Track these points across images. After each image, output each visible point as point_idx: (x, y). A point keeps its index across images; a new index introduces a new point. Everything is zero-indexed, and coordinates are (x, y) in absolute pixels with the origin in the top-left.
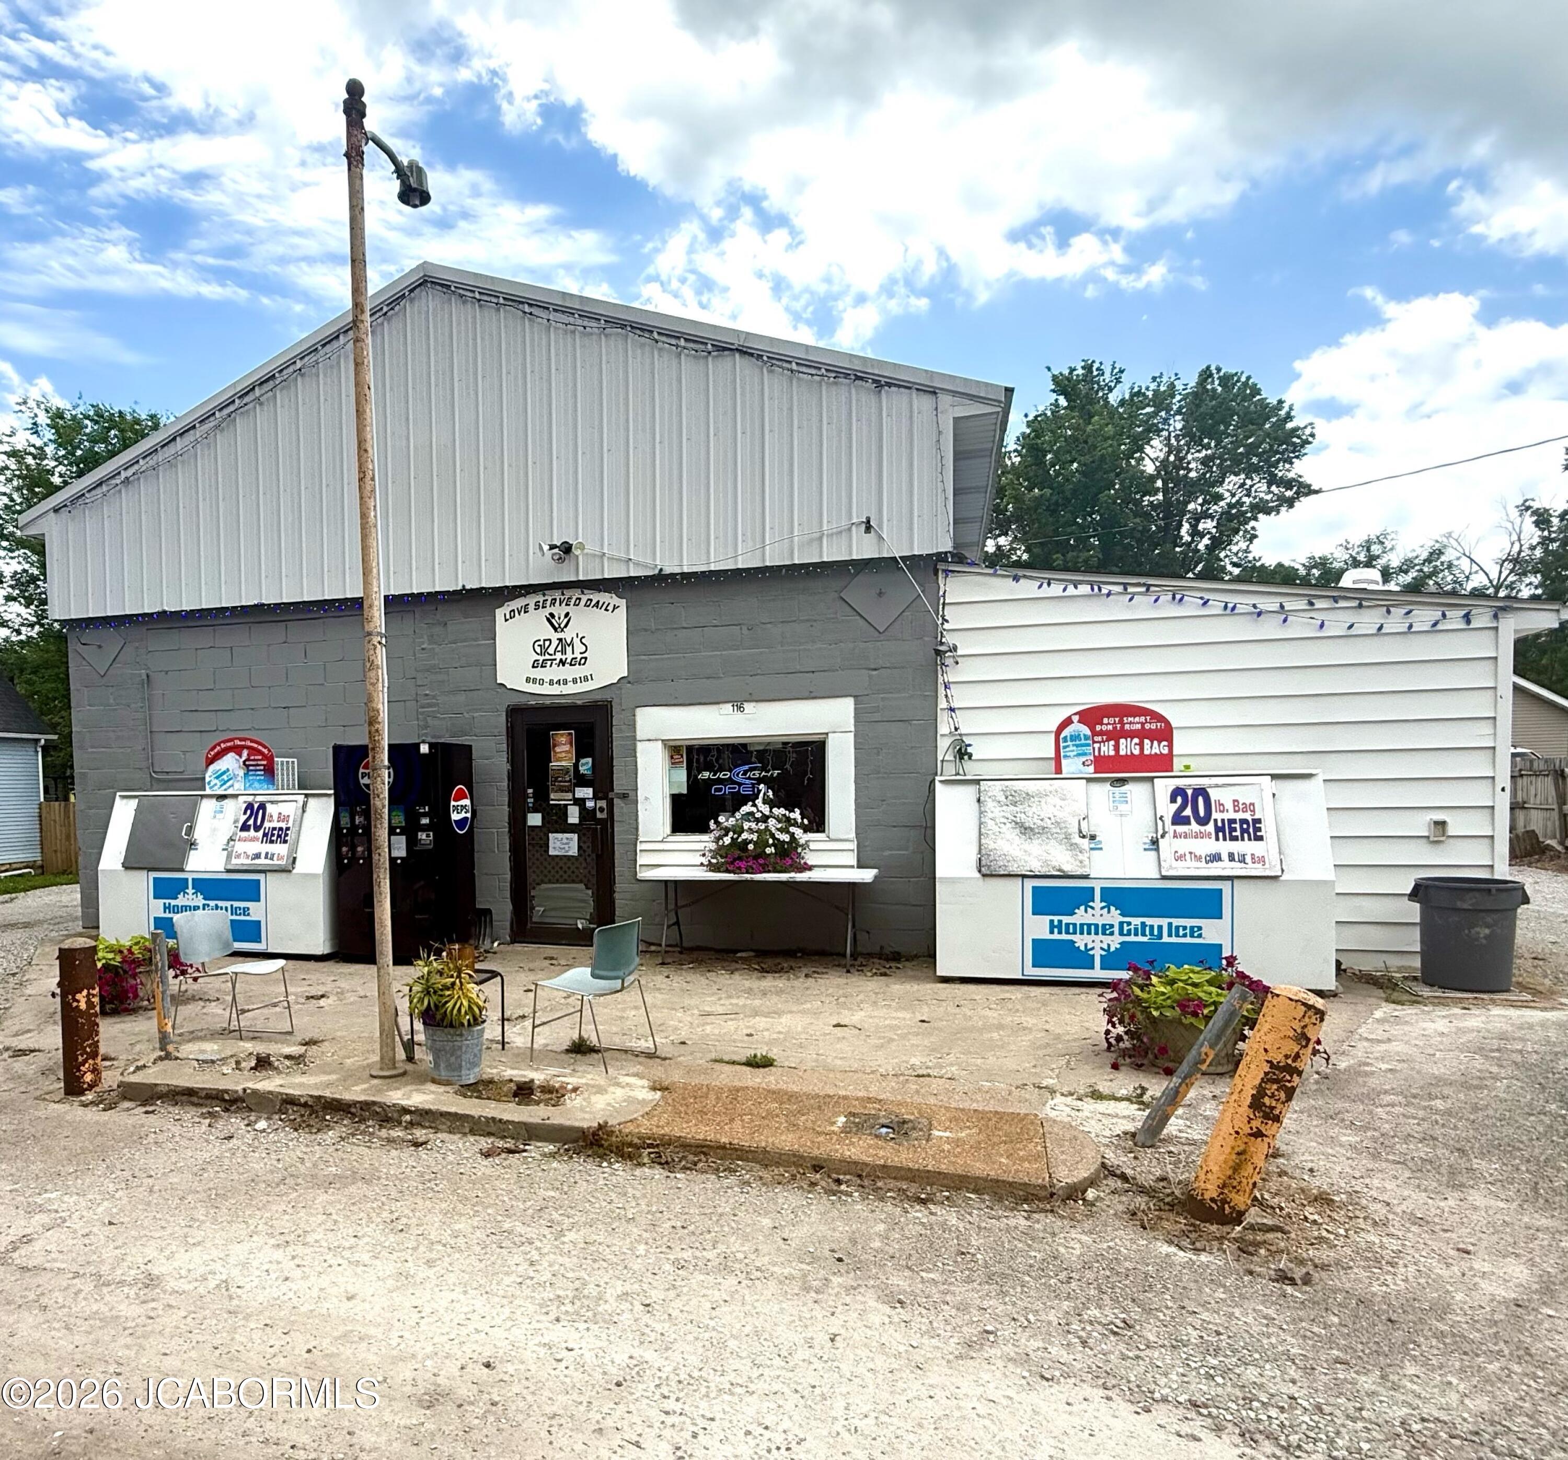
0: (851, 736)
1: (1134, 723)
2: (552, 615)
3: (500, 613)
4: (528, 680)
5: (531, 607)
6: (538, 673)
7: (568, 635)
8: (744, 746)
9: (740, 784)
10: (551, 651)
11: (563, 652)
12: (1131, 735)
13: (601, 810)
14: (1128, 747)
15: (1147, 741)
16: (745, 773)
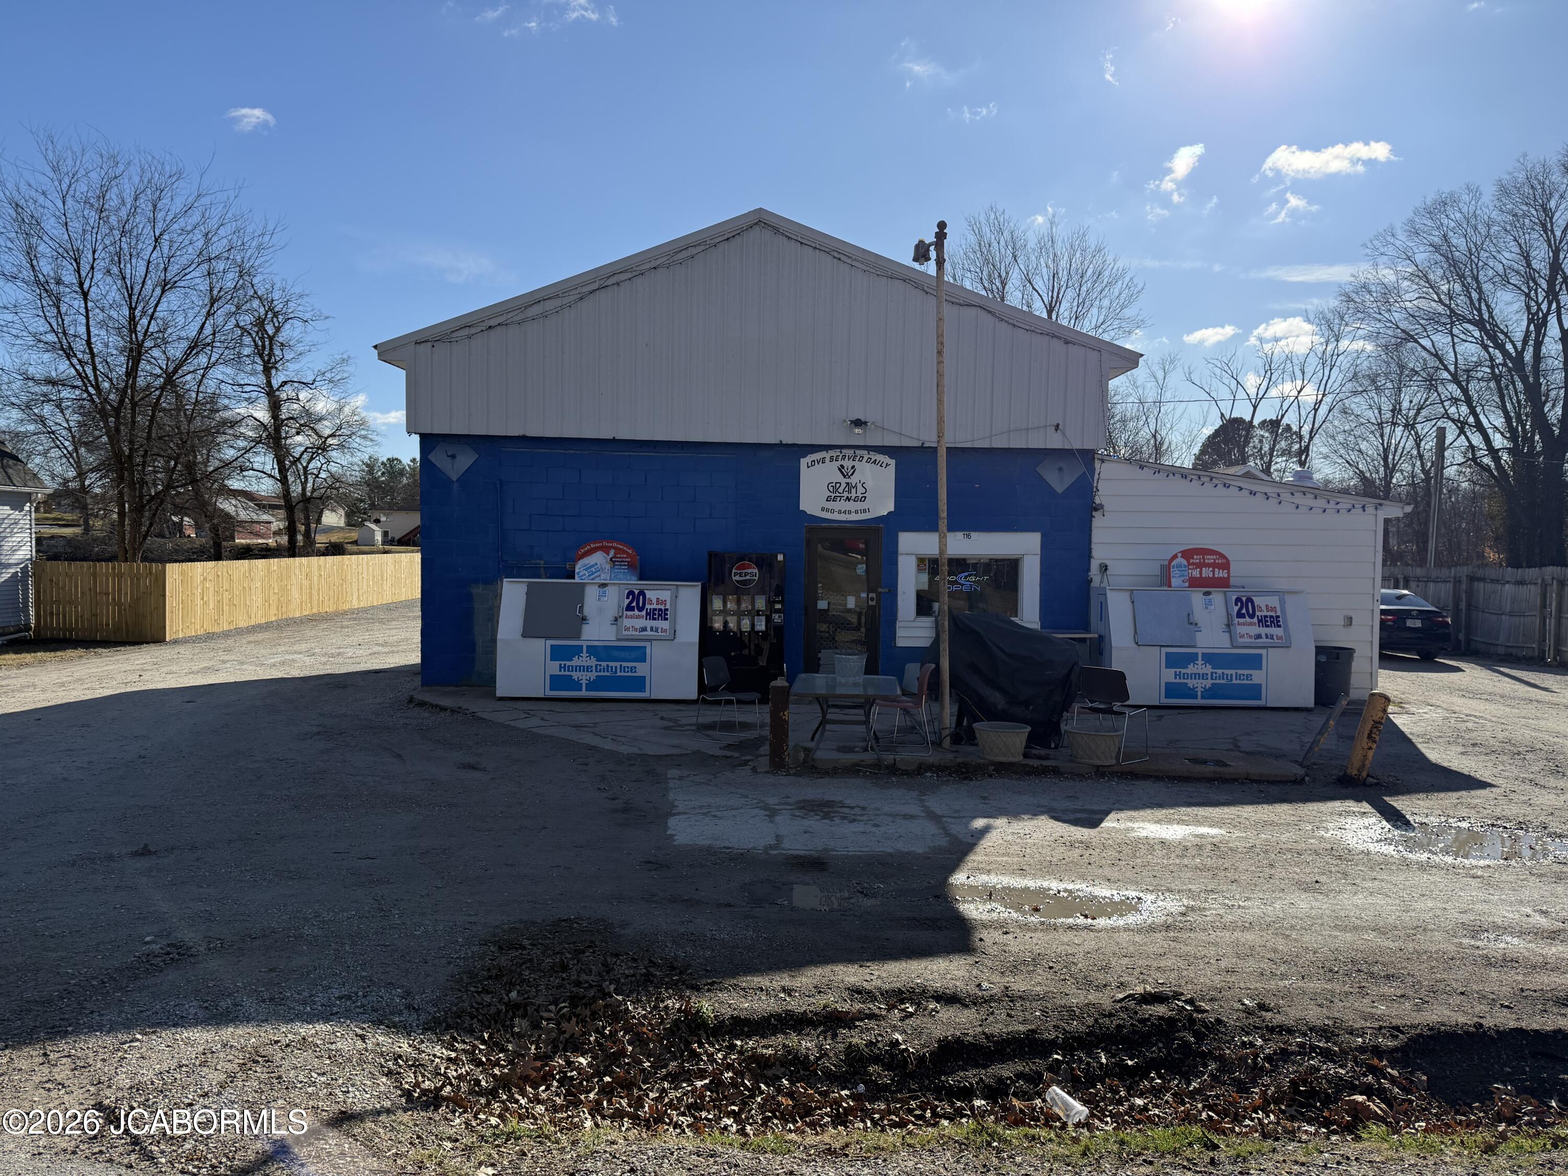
0: (1039, 557)
1: (1210, 559)
2: (842, 466)
3: (804, 462)
4: (823, 509)
5: (827, 460)
6: (831, 505)
7: (853, 480)
8: (964, 560)
9: (962, 585)
10: (840, 490)
11: (850, 492)
12: (1208, 565)
13: (872, 599)
14: (1207, 572)
15: (1216, 570)
16: (966, 577)
